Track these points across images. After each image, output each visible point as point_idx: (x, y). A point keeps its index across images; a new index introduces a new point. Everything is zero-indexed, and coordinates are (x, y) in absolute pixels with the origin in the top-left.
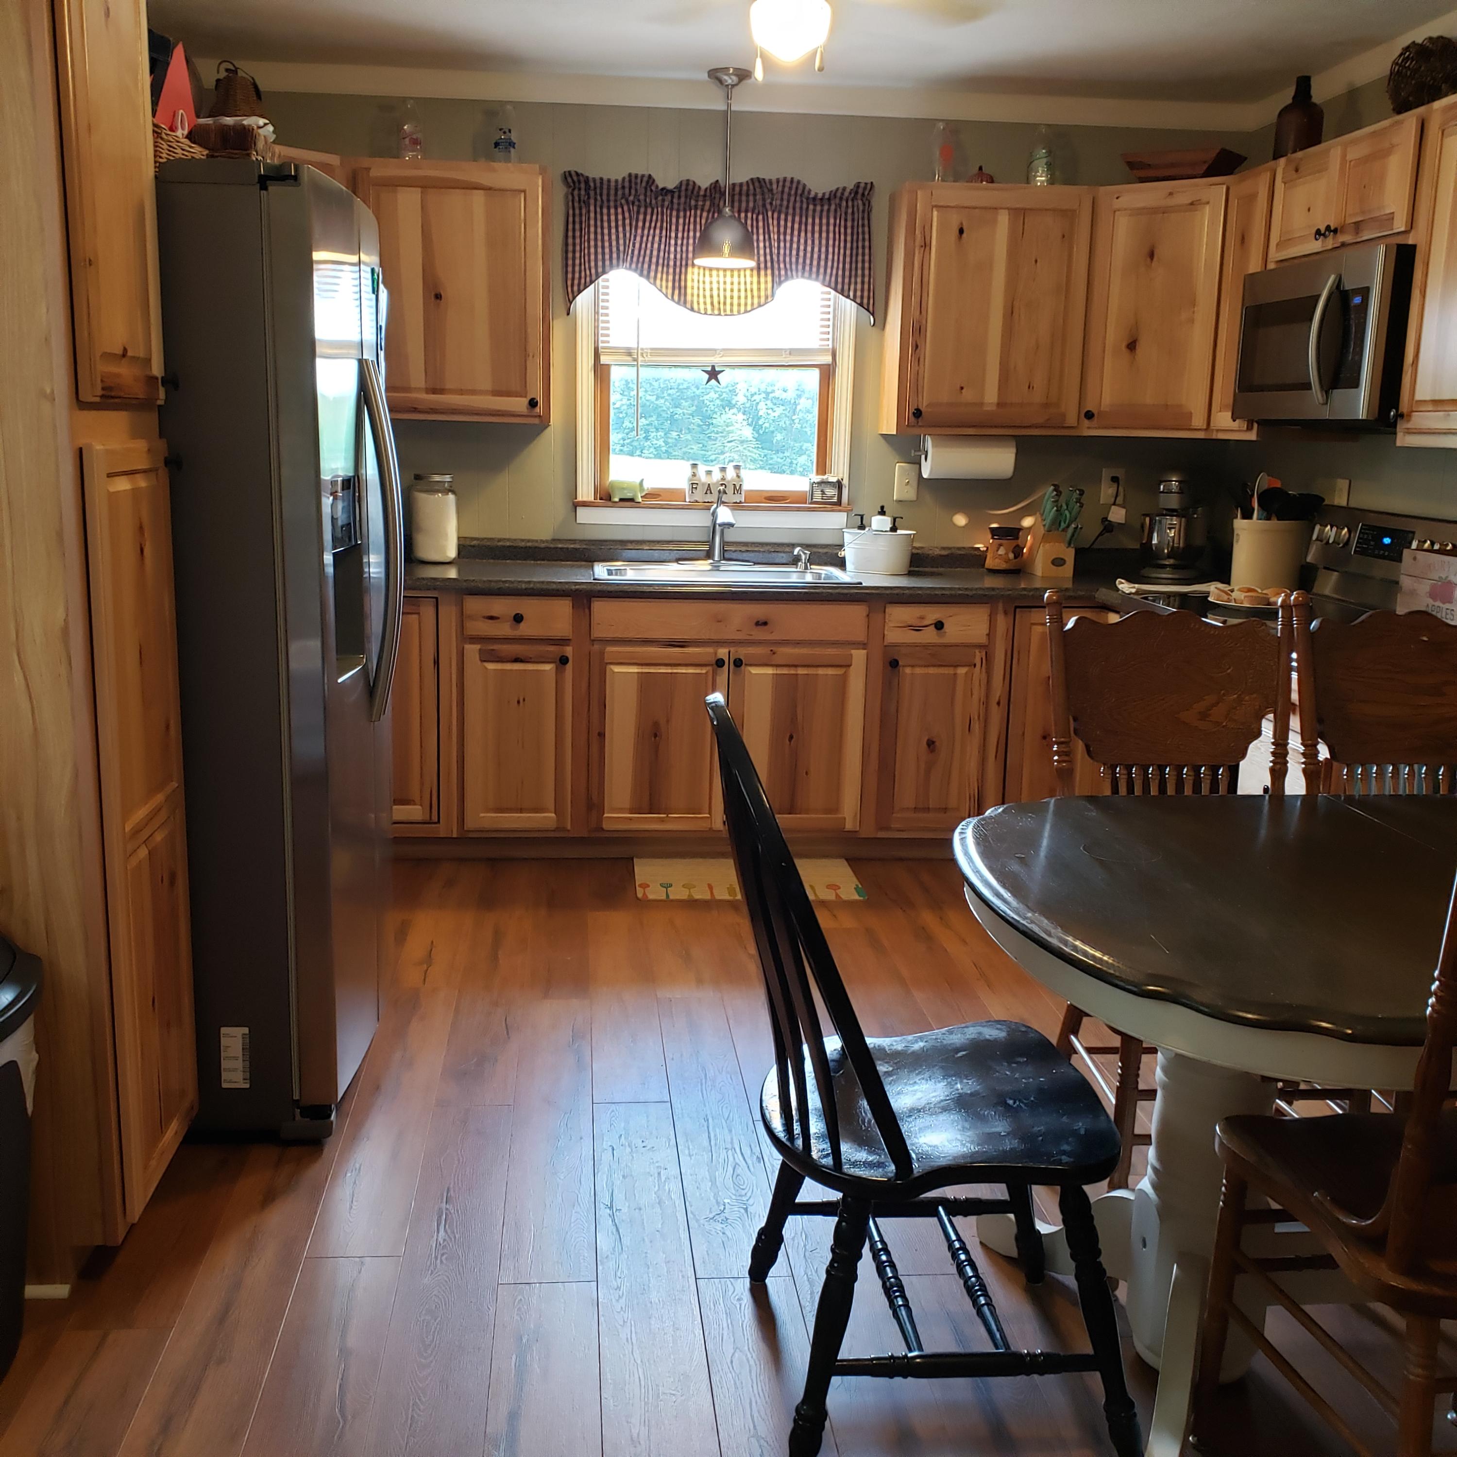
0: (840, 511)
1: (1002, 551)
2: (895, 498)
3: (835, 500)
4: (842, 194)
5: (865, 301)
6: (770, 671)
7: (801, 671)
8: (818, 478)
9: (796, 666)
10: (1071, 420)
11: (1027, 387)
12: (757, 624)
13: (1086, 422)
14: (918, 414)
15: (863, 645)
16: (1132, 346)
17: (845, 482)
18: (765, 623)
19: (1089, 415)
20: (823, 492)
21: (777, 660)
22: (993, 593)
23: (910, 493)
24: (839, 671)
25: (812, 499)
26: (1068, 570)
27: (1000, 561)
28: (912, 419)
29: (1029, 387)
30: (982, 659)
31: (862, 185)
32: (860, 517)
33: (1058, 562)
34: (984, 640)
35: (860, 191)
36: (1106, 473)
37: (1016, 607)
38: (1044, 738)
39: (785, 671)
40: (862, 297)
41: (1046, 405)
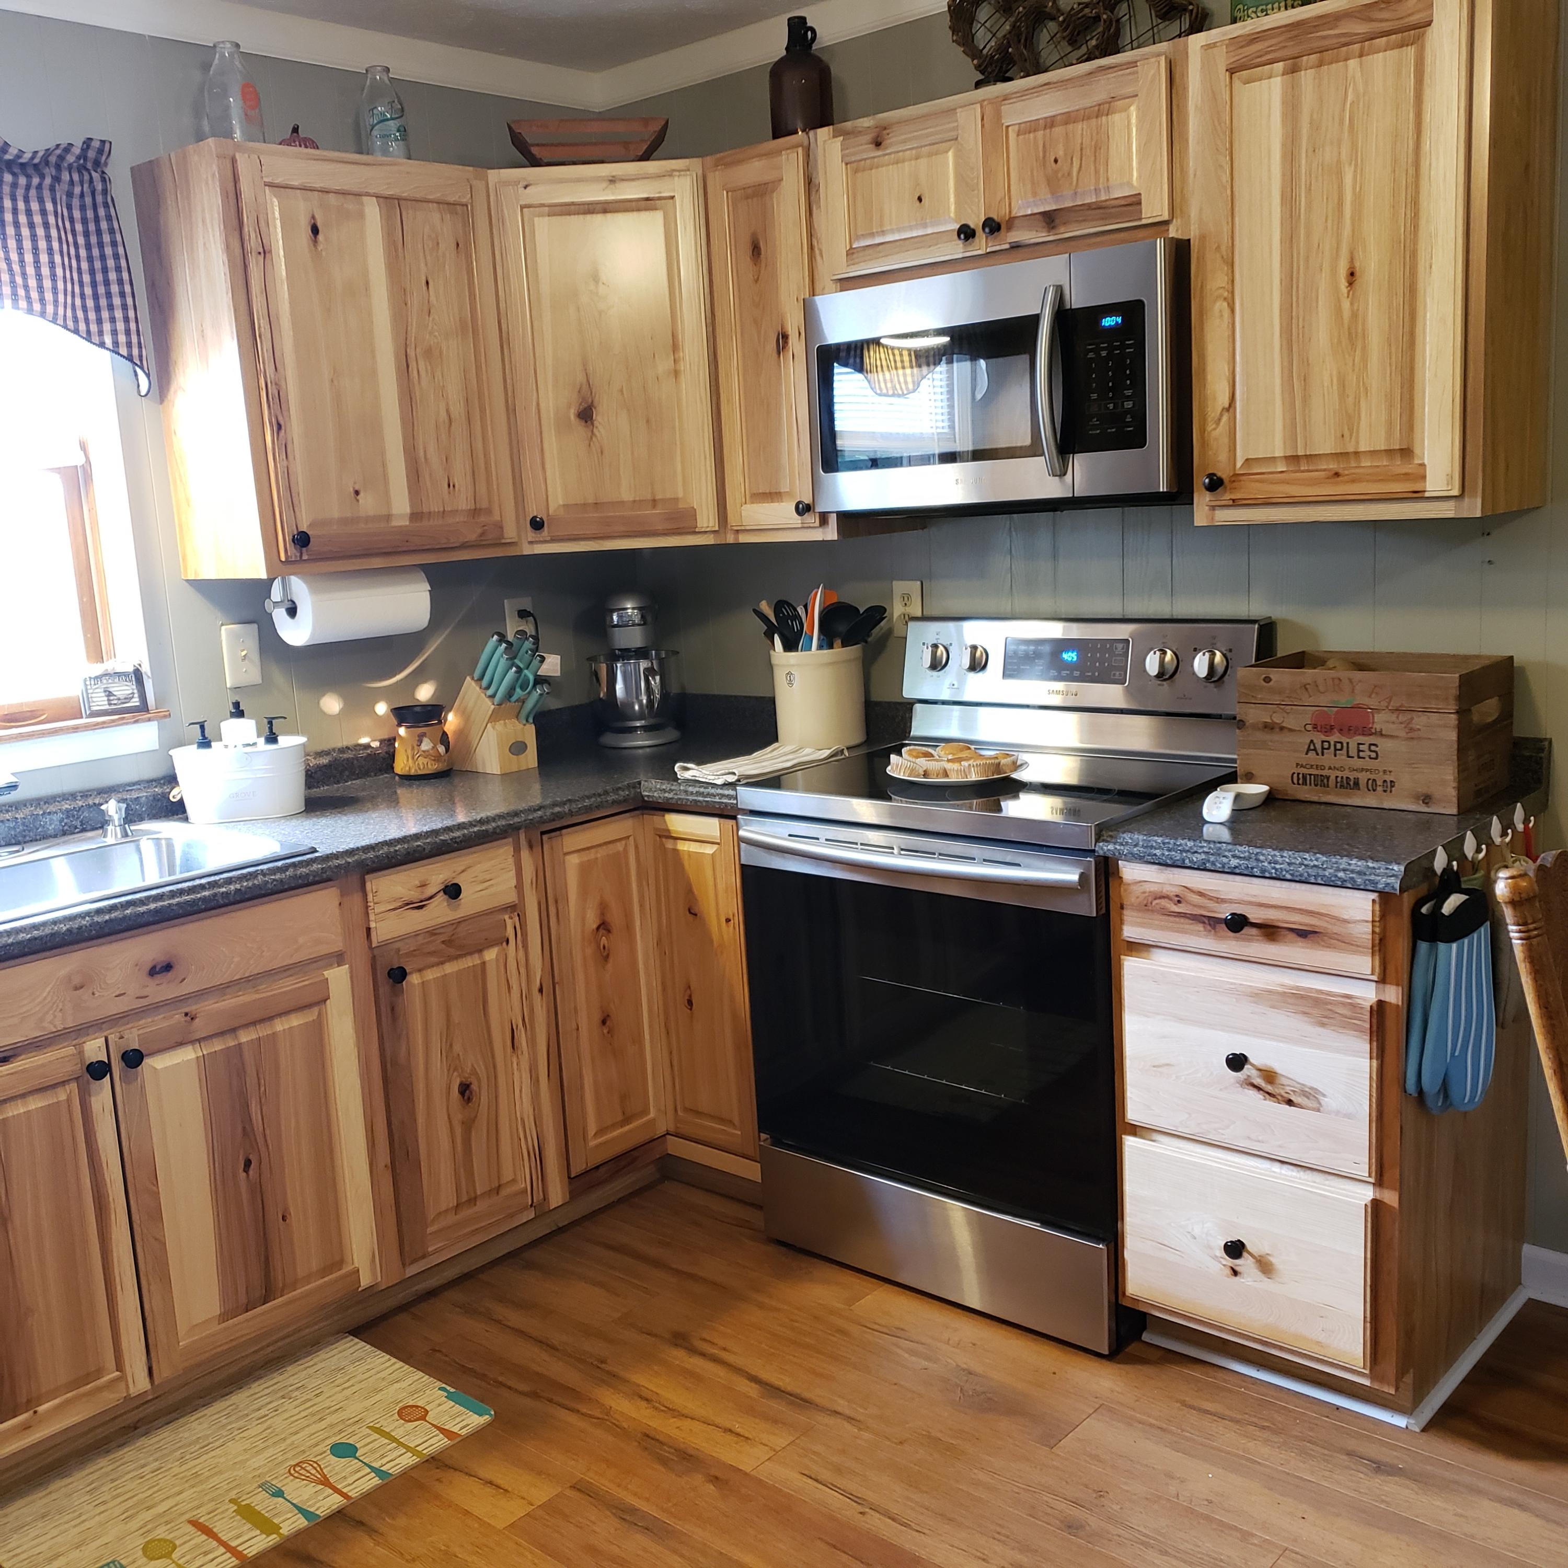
0: (149, 720)
1: (426, 745)
2: (228, 686)
3: (135, 702)
4: (61, 158)
5: (135, 352)
6: (188, 1054)
7: (245, 1037)
8: (98, 669)
9: (233, 1030)
10: (510, 533)
11: (446, 486)
12: (153, 972)
13: (531, 534)
14: (302, 540)
15: (339, 958)
16: (586, 415)
17: (146, 669)
18: (168, 967)
19: (537, 524)
20: (109, 694)
21: (200, 1027)
22: (516, 820)
23: (251, 673)
24: (310, 1016)
25: (90, 707)
26: (531, 758)
27: (425, 761)
28: (292, 550)
29: (449, 486)
30: (515, 928)
31: (95, 144)
32: (198, 726)
33: (518, 748)
34: (512, 898)
35: (91, 154)
36: (510, 607)
37: (543, 833)
38: (604, 1022)
39: (218, 1046)
40: (129, 345)
41: (475, 512)
